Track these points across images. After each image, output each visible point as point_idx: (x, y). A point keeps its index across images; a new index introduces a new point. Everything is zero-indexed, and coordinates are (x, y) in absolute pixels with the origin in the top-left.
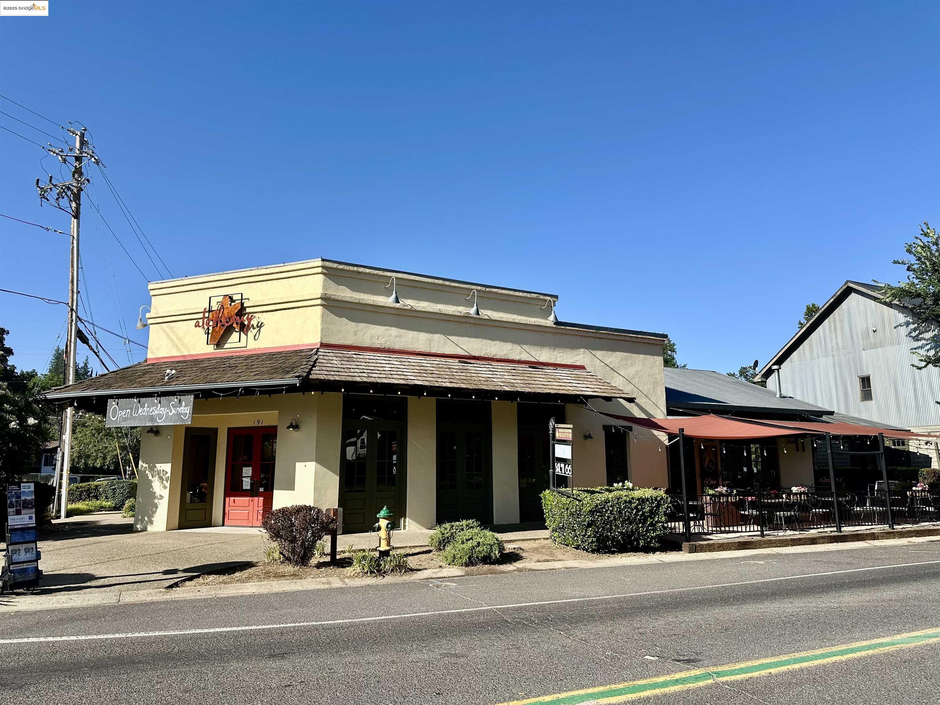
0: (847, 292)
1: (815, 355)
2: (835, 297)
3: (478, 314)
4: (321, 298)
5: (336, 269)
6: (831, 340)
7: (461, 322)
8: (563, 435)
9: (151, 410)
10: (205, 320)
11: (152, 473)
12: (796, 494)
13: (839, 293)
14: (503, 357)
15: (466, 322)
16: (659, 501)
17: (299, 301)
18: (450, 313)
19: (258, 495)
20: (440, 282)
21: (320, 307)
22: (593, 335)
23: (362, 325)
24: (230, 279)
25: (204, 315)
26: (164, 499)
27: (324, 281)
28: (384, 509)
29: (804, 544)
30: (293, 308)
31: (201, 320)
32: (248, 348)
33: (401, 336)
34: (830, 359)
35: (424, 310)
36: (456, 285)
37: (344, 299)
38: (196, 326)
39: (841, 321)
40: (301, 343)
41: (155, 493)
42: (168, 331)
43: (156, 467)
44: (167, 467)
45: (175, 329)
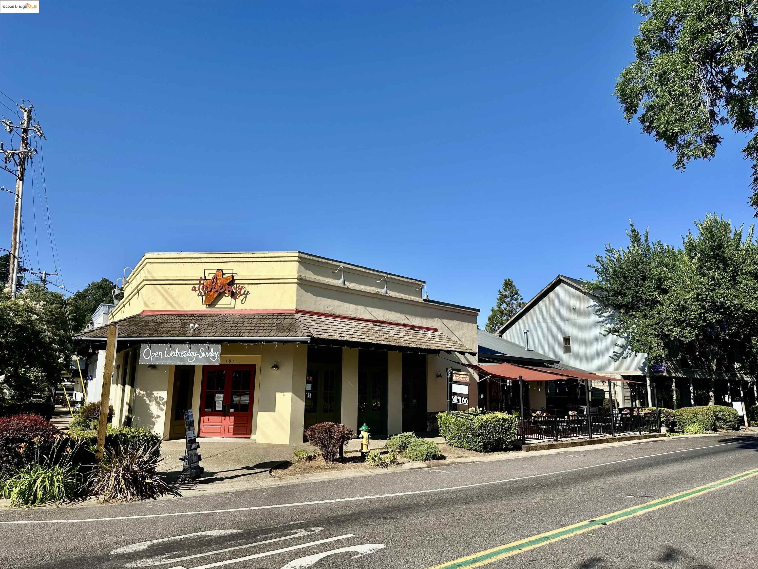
0: (559, 282)
1: (536, 321)
2: (551, 285)
3: (387, 293)
4: (297, 279)
5: (306, 258)
6: (547, 313)
7: (373, 297)
8: (460, 379)
9: (182, 354)
10: (201, 286)
11: (150, 398)
12: (572, 416)
13: (554, 282)
14: (395, 322)
15: (376, 298)
16: (512, 420)
17: (279, 279)
18: (368, 291)
19: (229, 415)
20: (363, 270)
21: (295, 284)
22: (443, 309)
23: (319, 298)
24: (221, 258)
25: (200, 282)
26: (161, 418)
27: (299, 267)
28: (364, 425)
29: (577, 446)
30: (274, 283)
31: (197, 286)
32: (236, 309)
33: (340, 306)
34: (545, 324)
35: (354, 289)
36: (372, 272)
37: (310, 280)
38: (192, 290)
39: (553, 300)
40: (280, 308)
41: (152, 413)
42: (163, 291)
43: (153, 394)
44: (164, 394)
45: (169, 291)
